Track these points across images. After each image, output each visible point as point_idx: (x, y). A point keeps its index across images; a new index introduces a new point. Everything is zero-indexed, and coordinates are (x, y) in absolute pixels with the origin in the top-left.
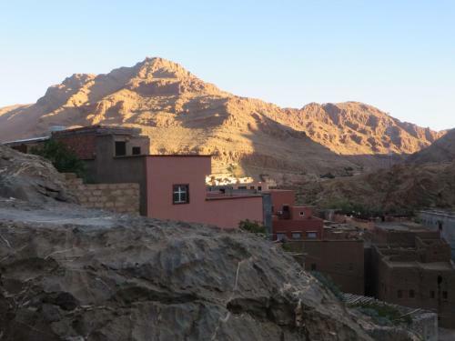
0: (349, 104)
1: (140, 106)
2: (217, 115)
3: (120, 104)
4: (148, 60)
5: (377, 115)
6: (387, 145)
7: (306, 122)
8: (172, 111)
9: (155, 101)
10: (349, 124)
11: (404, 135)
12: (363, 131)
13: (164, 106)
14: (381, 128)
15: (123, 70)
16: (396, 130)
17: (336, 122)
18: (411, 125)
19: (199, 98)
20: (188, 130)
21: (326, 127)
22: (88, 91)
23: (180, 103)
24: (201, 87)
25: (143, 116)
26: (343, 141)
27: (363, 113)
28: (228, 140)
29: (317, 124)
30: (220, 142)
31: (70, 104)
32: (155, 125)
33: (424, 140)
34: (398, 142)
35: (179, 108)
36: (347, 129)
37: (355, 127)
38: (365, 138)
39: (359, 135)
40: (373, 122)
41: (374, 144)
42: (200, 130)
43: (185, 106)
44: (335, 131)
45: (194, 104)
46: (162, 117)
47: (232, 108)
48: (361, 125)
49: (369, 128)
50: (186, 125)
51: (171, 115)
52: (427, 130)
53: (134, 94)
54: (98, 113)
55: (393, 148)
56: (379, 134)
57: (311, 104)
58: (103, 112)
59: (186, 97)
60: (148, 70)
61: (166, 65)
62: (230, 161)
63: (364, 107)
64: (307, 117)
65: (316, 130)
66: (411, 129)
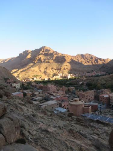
0: (86, 54)
1: (45, 59)
2: (63, 60)
3: (40, 58)
4: (43, 47)
5: (93, 56)
6: (95, 63)
7: (77, 59)
8: (53, 59)
9: (48, 57)
10: (86, 59)
11: (99, 60)
12: (90, 60)
13: (51, 58)
14: (94, 59)
15: (37, 49)
16: (97, 59)
17: (84, 58)
18: (100, 58)
19: (58, 56)
20: (57, 64)
21: (82, 59)
22: (30, 55)
23: (54, 57)
24: (58, 54)
25: (46, 61)
26: (85, 63)
27: (90, 56)
28: (67, 66)
29: (80, 59)
30: (65, 66)
31: (27, 58)
32: (49, 63)
33: (103, 62)
34: (97, 62)
35: (54, 59)
36: (86, 60)
37: (88, 59)
38: (90, 62)
39: (89, 61)
40: (92, 58)
41: (92, 63)
42: (60, 64)
43: (55, 58)
44: (84, 60)
45: (57, 57)
46: (51, 61)
47: (66, 58)
48: (89, 59)
49: (91, 59)
50: (56, 62)
51: (52, 60)
52: (104, 59)
53: (43, 56)
54: (36, 60)
55: (96, 63)
56: (93, 61)
57: (78, 55)
58: (37, 60)
59: (55, 56)
60: (44, 49)
61: (47, 48)
62: (68, 70)
63: (90, 55)
64: (77, 57)
65: (80, 60)
66: (100, 59)
